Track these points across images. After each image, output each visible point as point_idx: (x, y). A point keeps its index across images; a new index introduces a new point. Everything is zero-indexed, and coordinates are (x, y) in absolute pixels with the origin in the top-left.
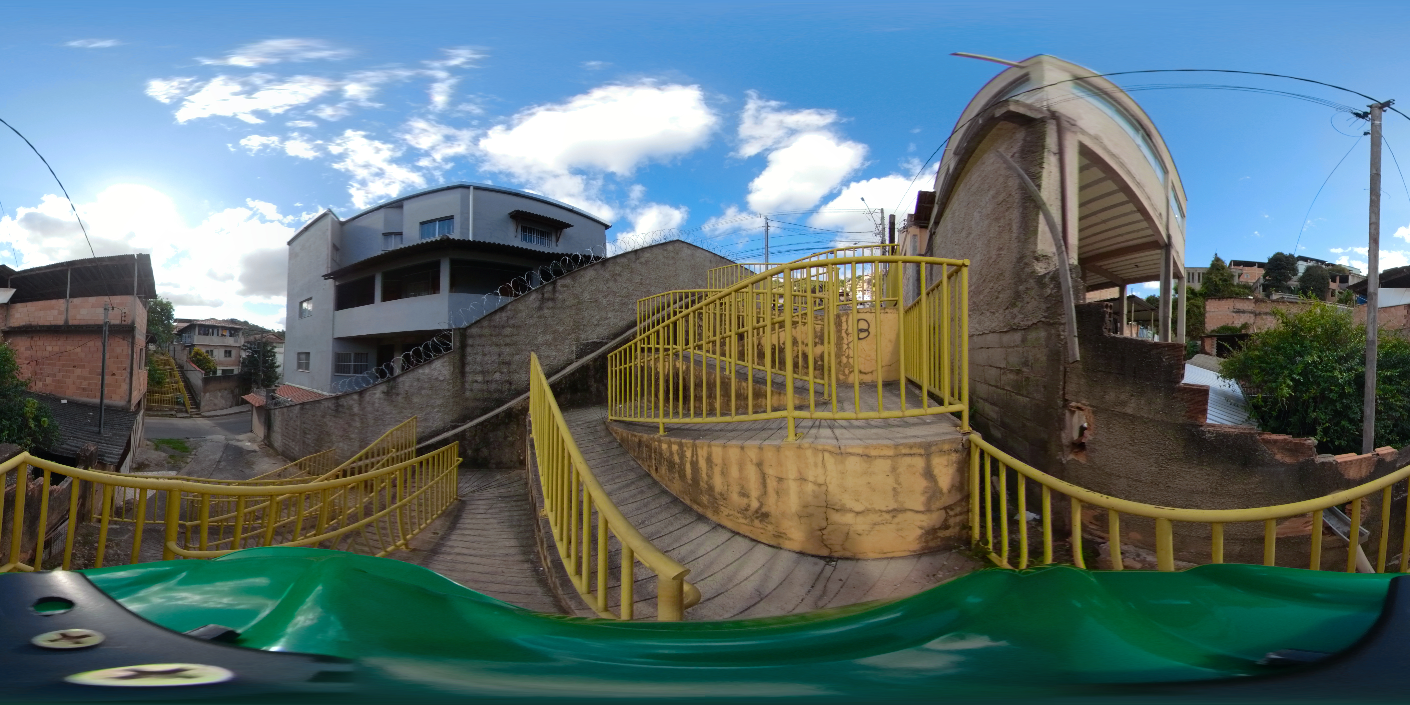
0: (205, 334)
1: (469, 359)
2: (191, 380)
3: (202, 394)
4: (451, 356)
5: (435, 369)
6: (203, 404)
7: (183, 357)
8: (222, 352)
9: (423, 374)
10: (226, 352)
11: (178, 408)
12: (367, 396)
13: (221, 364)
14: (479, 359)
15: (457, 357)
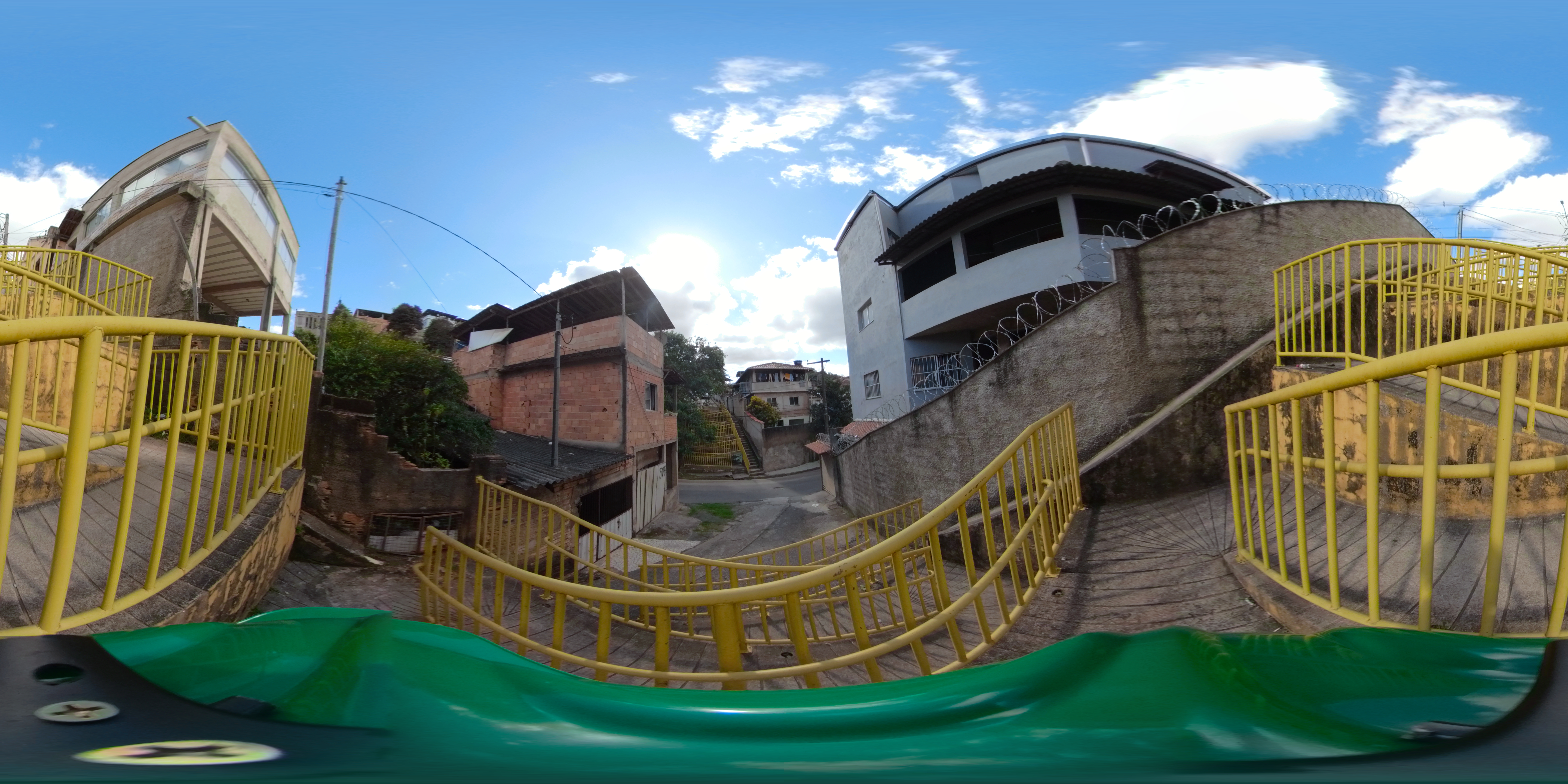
0: (764, 381)
1: (1149, 294)
2: (751, 435)
3: (764, 449)
4: (1115, 293)
5: (1086, 318)
6: (766, 461)
7: (741, 409)
8: (787, 400)
9: (1064, 331)
10: (791, 399)
11: (735, 469)
12: (963, 398)
13: (786, 413)
14: (1167, 292)
15: (1126, 293)
